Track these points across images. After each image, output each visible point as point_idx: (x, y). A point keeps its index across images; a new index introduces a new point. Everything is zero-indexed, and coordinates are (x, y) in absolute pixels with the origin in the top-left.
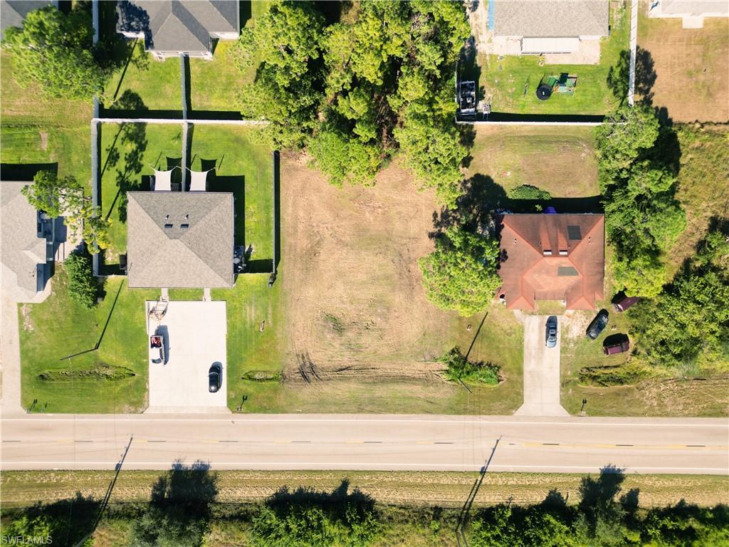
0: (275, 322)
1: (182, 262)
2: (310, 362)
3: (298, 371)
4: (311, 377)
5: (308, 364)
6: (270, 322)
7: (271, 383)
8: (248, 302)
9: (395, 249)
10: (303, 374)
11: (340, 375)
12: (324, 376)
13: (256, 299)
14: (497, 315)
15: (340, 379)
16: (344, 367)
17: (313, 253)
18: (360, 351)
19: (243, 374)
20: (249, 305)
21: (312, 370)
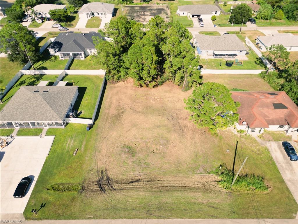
0: (85, 150)
1: (36, 106)
2: (107, 176)
3: (96, 183)
4: (106, 187)
5: (105, 178)
6: (82, 150)
7: (71, 193)
8: (70, 137)
9: (169, 114)
10: (100, 186)
11: (131, 186)
12: (117, 187)
13: (76, 136)
14: (245, 143)
15: (131, 189)
16: (135, 180)
17: (118, 116)
18: (148, 167)
19: (49, 186)
20: (70, 139)
21: (108, 183)
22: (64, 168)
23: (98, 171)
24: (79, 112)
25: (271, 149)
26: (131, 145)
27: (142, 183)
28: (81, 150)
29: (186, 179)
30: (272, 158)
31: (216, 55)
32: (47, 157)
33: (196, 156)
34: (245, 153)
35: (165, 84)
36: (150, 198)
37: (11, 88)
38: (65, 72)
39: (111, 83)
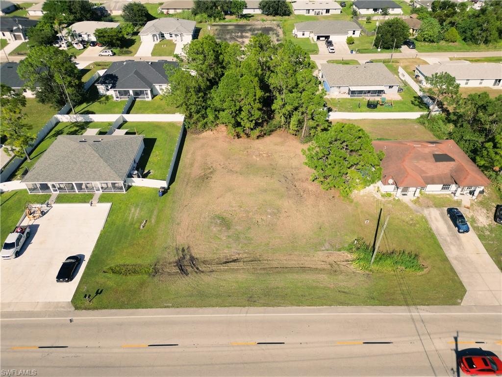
0: (157, 222)
2: (190, 255)
3: (175, 265)
4: (189, 269)
6: (153, 221)
7: (139, 276)
8: (135, 205)
9: (280, 174)
10: (180, 268)
11: (225, 268)
12: (206, 269)
13: (144, 203)
14: (392, 210)
15: (226, 271)
16: (231, 260)
17: (205, 178)
18: (250, 244)
19: (107, 267)
20: (135, 207)
21: (192, 263)
22: (127, 244)
23: (177, 249)
24: (146, 172)
25: (430, 218)
26: (225, 215)
27: (241, 264)
28: (151, 221)
29: (306, 258)
30: (431, 229)
31: (353, 92)
32: (102, 231)
33: (320, 228)
34: (392, 224)
35: (274, 134)
36: (253, 282)
37: (42, 140)
38: (123, 117)
39: (192, 133)
